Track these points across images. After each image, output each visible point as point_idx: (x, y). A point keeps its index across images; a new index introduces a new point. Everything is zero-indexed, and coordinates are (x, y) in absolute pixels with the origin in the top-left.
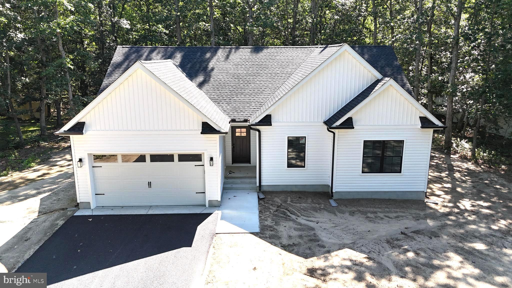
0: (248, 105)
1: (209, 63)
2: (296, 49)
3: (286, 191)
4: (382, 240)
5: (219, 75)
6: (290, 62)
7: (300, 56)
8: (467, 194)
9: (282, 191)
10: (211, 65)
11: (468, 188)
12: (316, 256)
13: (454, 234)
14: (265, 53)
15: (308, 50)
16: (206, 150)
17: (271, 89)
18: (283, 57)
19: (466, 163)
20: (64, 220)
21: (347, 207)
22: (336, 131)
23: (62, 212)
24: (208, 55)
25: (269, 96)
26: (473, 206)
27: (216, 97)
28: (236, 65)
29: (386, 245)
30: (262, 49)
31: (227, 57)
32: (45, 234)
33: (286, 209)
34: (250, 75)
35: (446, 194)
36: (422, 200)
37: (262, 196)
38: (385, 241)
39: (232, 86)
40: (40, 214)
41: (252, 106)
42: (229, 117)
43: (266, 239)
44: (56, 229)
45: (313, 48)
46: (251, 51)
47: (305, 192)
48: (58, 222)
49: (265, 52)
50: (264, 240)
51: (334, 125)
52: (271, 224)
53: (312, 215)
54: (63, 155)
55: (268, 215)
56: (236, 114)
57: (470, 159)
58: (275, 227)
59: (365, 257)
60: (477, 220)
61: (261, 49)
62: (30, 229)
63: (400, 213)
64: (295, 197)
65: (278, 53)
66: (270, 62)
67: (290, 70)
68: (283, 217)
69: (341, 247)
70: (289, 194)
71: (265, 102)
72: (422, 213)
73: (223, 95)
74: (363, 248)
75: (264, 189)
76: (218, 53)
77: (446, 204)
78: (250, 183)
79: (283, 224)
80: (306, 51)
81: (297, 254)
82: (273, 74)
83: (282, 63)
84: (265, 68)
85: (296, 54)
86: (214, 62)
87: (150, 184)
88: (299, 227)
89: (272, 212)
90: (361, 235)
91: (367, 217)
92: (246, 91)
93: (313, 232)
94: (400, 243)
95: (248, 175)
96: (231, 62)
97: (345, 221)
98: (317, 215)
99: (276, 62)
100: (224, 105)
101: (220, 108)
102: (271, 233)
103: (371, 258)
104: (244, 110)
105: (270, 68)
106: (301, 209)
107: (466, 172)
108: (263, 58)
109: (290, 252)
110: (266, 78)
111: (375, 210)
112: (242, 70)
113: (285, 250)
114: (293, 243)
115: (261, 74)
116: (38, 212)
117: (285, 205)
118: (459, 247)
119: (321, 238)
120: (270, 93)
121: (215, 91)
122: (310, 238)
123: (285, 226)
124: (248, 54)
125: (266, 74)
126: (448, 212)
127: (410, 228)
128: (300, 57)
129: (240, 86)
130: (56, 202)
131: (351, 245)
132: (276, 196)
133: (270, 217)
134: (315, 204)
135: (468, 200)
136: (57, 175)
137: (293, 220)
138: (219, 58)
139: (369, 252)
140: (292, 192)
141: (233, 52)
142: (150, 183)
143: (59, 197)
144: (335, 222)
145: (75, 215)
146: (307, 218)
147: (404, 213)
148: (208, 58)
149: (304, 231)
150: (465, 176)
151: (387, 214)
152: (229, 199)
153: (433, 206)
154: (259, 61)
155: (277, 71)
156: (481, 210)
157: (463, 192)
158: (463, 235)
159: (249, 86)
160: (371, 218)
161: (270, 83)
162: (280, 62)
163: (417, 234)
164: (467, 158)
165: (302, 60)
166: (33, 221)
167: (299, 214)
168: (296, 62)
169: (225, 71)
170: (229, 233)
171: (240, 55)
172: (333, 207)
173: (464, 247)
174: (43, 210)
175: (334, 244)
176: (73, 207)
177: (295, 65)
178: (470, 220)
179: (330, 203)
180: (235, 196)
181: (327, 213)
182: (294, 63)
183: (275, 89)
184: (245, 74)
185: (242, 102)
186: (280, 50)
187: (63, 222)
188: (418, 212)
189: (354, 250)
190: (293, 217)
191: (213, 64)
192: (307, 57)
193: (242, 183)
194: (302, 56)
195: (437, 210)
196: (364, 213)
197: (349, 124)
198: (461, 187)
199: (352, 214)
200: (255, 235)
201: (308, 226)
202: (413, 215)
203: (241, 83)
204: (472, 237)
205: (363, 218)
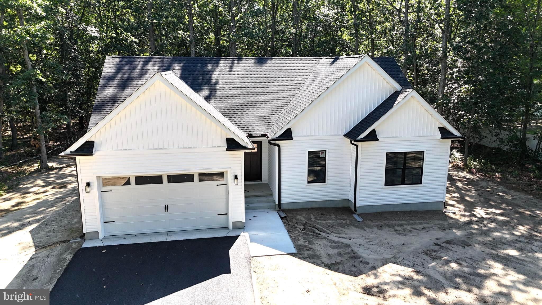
0: (262, 119)
1: (212, 75)
2: (301, 60)
3: (306, 209)
4: (420, 252)
5: (225, 87)
6: (297, 73)
7: (306, 67)
8: (477, 202)
9: (302, 209)
10: (215, 77)
11: (475, 197)
12: (365, 274)
13: (483, 241)
14: (270, 65)
15: (313, 61)
16: (230, 168)
17: (283, 102)
18: (290, 69)
19: (462, 173)
20: (71, 253)
21: (372, 221)
22: (360, 144)
23: (64, 244)
24: (210, 67)
25: (282, 110)
26: (487, 214)
27: (227, 111)
28: (241, 77)
29: (425, 257)
30: (266, 60)
31: (231, 69)
32: (55, 271)
33: (313, 227)
34: (258, 87)
35: (458, 204)
36: (441, 210)
37: (283, 215)
38: (424, 254)
39: (242, 99)
40: (38, 249)
41: (267, 120)
42: (244, 132)
43: (306, 260)
44: (66, 264)
45: (317, 60)
46: (254, 61)
47: (325, 208)
48: (65, 256)
49: (269, 63)
50: (305, 261)
51: (359, 138)
52: (305, 244)
53: (341, 232)
54: (33, 181)
55: (297, 234)
56: (251, 128)
57: (464, 168)
58: (310, 246)
59: (412, 270)
60: (497, 227)
61: (264, 60)
62: (33, 266)
63: (425, 224)
64: (318, 214)
65: (284, 64)
66: (276, 74)
67: (298, 82)
68: (314, 235)
69: (385, 262)
70: (310, 212)
71: (280, 115)
72: (445, 223)
73: (234, 109)
74: (405, 261)
75: (283, 207)
76: (220, 64)
77: (462, 213)
78: (267, 202)
79: (317, 242)
80: (311, 63)
81: (344, 272)
82: (282, 86)
83: (289, 75)
84: (273, 80)
85: (301, 66)
86: (217, 74)
87: (167, 208)
88: (334, 244)
89: (300, 231)
90: (398, 248)
91: (396, 230)
92: (257, 104)
93: (350, 249)
94: (438, 254)
95: (264, 193)
96: (236, 74)
97: (376, 236)
98: (346, 231)
99: (283, 74)
100: (238, 120)
101: (233, 122)
102: (308, 252)
103: (418, 271)
104: (259, 124)
105: (277, 80)
106: (329, 226)
107: (466, 181)
108: (269, 69)
109: (337, 271)
110: (275, 90)
111: (400, 222)
112: (249, 82)
113: (331, 269)
114: (335, 262)
115: (270, 87)
116: (34, 247)
117: (310, 223)
118: (494, 255)
119: (361, 255)
120: (283, 106)
121: (225, 105)
122: (349, 255)
123: (320, 245)
124: (253, 65)
125: (275, 86)
126: (468, 221)
127: (441, 238)
128: (306, 69)
129: (250, 99)
130: (51, 234)
131: (393, 259)
132: (298, 214)
133: (300, 236)
134: (340, 220)
135: (480, 208)
136: (35, 204)
137: (324, 238)
138: (222, 69)
139: (414, 265)
140: (312, 209)
141: (236, 63)
142: (167, 206)
143: (53, 229)
144: (367, 237)
145: (83, 246)
146: (337, 235)
147: (429, 224)
148: (210, 69)
149: (340, 248)
150: (467, 185)
151: (413, 226)
152: (250, 219)
153: (452, 215)
154: (266, 72)
155: (286, 83)
156: (496, 217)
157: (472, 200)
158: (492, 242)
159: (259, 99)
160: (400, 231)
161: (280, 95)
162: (286, 73)
163: (450, 244)
164: (460, 167)
165: (309, 72)
166: (32, 258)
167: (328, 231)
168: (304, 73)
169: (231, 84)
170: (266, 256)
171: (244, 66)
172: (359, 222)
173: (499, 254)
174: (39, 244)
175: (376, 260)
176: (76, 238)
177: (303, 76)
178: (491, 228)
179: (354, 218)
180: (255, 216)
181: (356, 229)
182: (302, 75)
183: (287, 102)
184: (253, 87)
185: (255, 116)
186: (284, 61)
187: (72, 256)
188: (441, 222)
189: (397, 264)
190: (324, 234)
191: (217, 75)
192: (314, 69)
193: (259, 202)
194: (308, 67)
195: (458, 220)
196: (392, 226)
197: (373, 137)
198: (468, 196)
199: (380, 228)
200: (293, 256)
201: (343, 243)
202: (438, 225)
203: (250, 95)
204: (501, 244)
205: (392, 231)
